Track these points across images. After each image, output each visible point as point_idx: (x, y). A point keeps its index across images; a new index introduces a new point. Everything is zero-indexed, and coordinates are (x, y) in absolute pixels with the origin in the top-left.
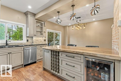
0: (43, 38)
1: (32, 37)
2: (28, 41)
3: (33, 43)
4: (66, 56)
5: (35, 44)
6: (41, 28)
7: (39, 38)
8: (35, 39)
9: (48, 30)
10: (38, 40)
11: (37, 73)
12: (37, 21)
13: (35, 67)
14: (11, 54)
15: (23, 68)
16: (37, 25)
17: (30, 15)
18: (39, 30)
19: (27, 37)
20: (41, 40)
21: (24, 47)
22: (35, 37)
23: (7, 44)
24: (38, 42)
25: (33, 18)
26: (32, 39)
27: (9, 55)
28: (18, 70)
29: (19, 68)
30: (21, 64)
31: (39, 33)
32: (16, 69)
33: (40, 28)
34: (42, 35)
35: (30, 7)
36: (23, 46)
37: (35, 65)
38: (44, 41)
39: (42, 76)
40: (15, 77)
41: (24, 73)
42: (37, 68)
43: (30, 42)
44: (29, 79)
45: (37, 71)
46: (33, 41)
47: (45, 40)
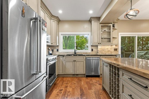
0: (113, 47)
1: (97, 46)
2: (92, 50)
3: (98, 52)
4: (131, 79)
5: (101, 54)
6: (108, 33)
7: (106, 46)
8: (101, 48)
9: (121, 35)
10: (104, 49)
11: (94, 89)
12: (102, 25)
13: (96, 81)
14: (75, 62)
15: (85, 78)
16: (103, 31)
17: (94, 21)
18: (106, 36)
19: (92, 46)
20: (109, 49)
21: (86, 57)
22: (100, 46)
23: (75, 53)
24: (104, 52)
25: (97, 23)
26: (97, 48)
27: (74, 62)
28: (80, 78)
29: (82, 77)
30: (83, 73)
31: (106, 40)
32: (80, 77)
33: (106, 33)
34: (110, 43)
35: (91, 12)
36: (85, 55)
37: (97, 79)
38: (113, 51)
39: (97, 95)
40: (75, 84)
41: (83, 83)
42: (97, 84)
43: (95, 52)
44: (83, 91)
45: (95, 86)
46: (98, 51)
47: (116, 50)
